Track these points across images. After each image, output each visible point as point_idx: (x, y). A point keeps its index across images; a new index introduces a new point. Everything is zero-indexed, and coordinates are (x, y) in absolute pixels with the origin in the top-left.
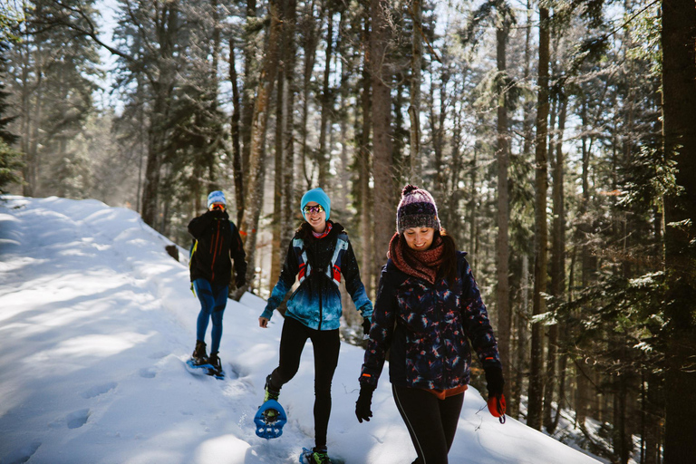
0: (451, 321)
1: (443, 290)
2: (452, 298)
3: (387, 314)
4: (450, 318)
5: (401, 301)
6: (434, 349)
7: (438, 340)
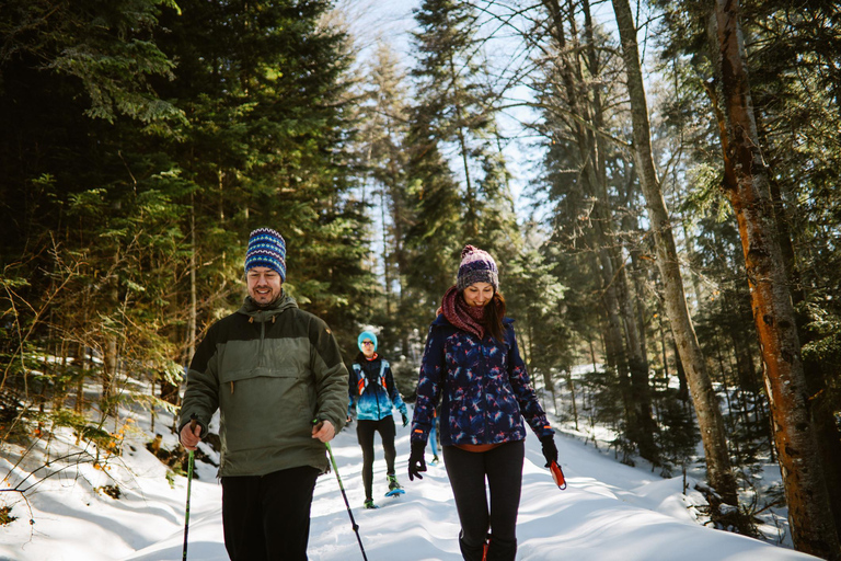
0: (495, 377)
1: (491, 345)
2: (498, 354)
3: (437, 368)
4: (495, 374)
5: (448, 356)
6: (475, 404)
7: (479, 394)
